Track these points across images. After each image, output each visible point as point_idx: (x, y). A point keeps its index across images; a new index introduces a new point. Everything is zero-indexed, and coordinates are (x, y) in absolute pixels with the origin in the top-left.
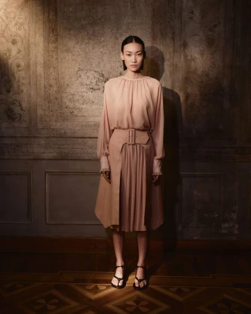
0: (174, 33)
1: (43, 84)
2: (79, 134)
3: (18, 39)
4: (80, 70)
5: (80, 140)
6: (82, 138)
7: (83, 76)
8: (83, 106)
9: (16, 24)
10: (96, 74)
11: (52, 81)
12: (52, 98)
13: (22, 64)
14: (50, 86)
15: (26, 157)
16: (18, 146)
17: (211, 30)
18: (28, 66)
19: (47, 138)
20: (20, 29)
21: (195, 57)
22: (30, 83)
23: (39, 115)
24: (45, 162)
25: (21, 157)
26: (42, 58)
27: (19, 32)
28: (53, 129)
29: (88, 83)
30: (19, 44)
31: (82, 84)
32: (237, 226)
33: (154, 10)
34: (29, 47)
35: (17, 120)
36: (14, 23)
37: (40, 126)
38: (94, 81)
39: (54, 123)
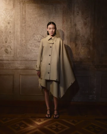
0: (71, 20)
1: (19, 40)
2: (33, 59)
3: (10, 22)
4: (34, 34)
5: (34, 62)
6: (35, 61)
7: (35, 36)
8: (35, 48)
9: (10, 16)
10: (40, 36)
11: (23, 38)
12: (23, 45)
13: (12, 31)
14: (23, 40)
15: (13, 68)
16: (9, 64)
17: (85, 19)
18: (14, 32)
19: (21, 61)
20: (11, 18)
21: (79, 30)
22: (14, 39)
23: (18, 52)
24: (20, 70)
25: (10, 68)
26: (19, 29)
27: (11, 19)
28: (23, 57)
29: (37, 39)
30: (11, 24)
31: (35, 40)
32: (95, 96)
33: (63, 11)
34: (14, 25)
35: (9, 53)
36: (9, 16)
37: (18, 56)
38: (40, 38)
39: (24, 55)
